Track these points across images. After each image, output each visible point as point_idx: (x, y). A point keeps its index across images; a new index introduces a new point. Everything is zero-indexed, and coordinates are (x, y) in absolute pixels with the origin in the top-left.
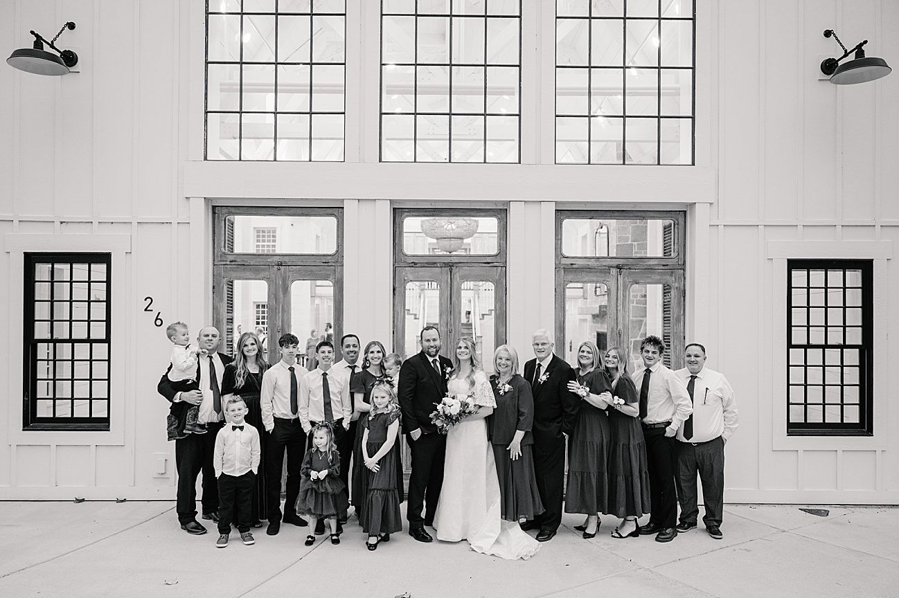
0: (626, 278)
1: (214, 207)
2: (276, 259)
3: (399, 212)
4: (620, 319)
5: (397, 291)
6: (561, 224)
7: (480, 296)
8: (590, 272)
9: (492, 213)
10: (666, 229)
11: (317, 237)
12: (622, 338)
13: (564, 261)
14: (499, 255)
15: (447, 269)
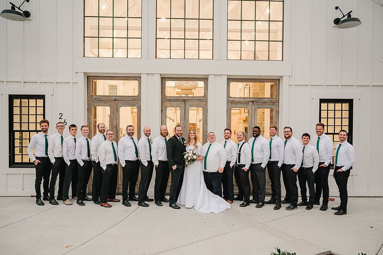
0: (255, 106)
1: (88, 76)
2: (114, 98)
3: (164, 79)
4: (253, 123)
5: (163, 111)
6: (229, 84)
7: (199, 112)
8: (241, 104)
9: (202, 79)
10: (272, 86)
11: (134, 89)
13: (231, 99)
14: (204, 97)
15: (184, 102)
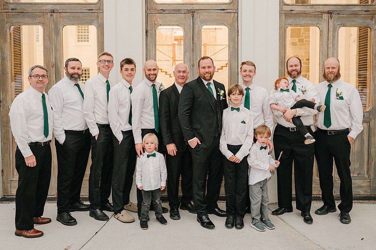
0: (336, 21)
2: (50, 7)
5: (149, 33)
8: (307, 17)
13: (285, 8)
14: (232, 3)
15: (190, 15)
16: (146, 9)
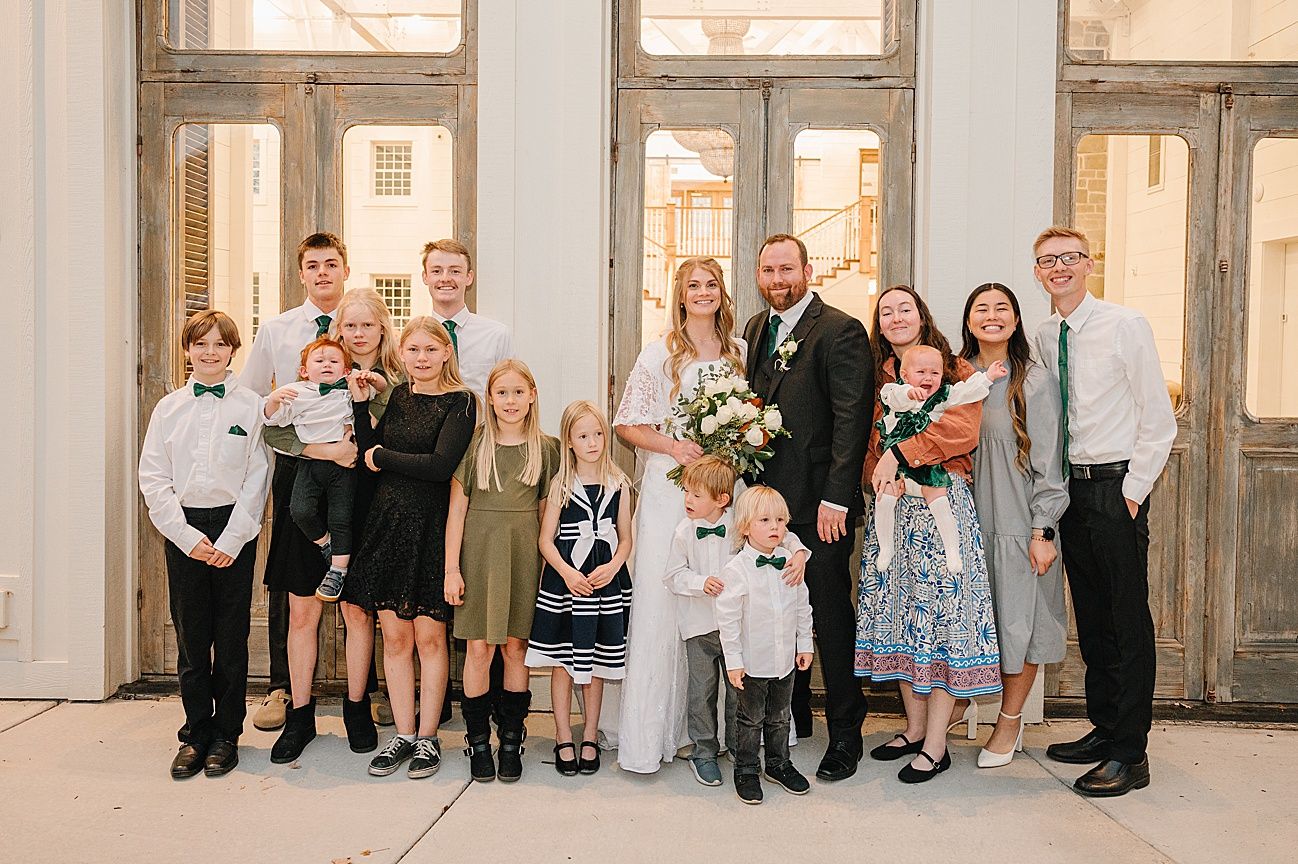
0: (1243, 120)
2: (305, 67)
4: (1225, 231)
5: (621, 153)
12: (1227, 284)
13: (1074, 74)
14: (897, 57)
15: (757, 94)
16: (612, 75)
